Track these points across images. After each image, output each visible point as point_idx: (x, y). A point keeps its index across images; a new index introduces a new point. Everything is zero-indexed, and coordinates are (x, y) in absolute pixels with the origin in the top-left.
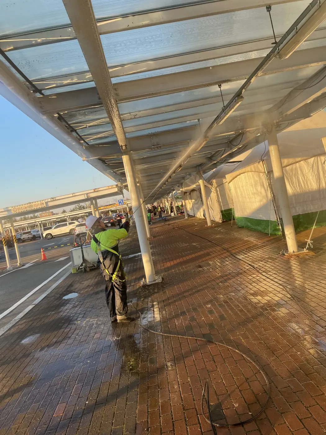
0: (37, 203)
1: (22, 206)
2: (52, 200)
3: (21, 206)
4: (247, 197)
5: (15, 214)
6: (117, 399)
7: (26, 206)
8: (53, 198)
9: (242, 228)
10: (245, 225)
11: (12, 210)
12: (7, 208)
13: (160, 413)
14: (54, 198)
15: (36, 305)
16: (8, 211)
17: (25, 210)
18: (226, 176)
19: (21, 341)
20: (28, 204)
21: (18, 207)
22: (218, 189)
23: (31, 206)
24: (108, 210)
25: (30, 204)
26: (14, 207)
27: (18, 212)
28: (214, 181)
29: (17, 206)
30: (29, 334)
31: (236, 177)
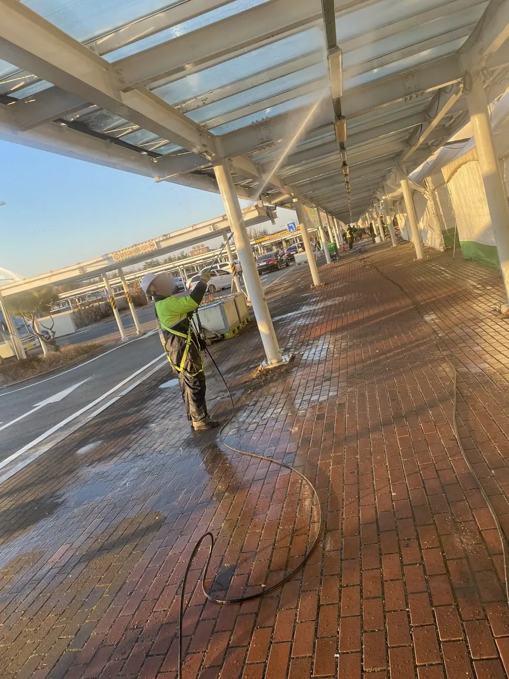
0: (144, 244)
1: (126, 251)
2: (165, 238)
3: (124, 251)
4: (472, 207)
5: (118, 263)
6: (125, 545)
7: (131, 249)
8: (165, 236)
9: (469, 260)
10: (474, 256)
11: (113, 257)
12: (106, 255)
13: (158, 572)
14: (167, 235)
15: (123, 397)
16: (109, 259)
17: (130, 256)
18: (442, 170)
19: (77, 450)
20: (132, 247)
21: (121, 252)
22: (436, 193)
23: (138, 250)
24: (280, 239)
25: (136, 248)
26: (115, 254)
27: (121, 259)
28: (429, 179)
29: (119, 251)
30: (90, 440)
31: (455, 171)
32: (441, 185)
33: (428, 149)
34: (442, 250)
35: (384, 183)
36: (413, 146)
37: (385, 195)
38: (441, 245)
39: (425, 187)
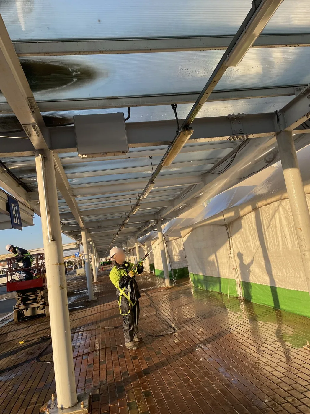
9: (157, 276)
18: (151, 240)
21: (5, 255)
22: (148, 249)
26: (1, 256)
32: (149, 246)
33: (146, 232)
34: (149, 273)
35: (127, 240)
37: (127, 247)
38: (149, 270)
39: (144, 245)
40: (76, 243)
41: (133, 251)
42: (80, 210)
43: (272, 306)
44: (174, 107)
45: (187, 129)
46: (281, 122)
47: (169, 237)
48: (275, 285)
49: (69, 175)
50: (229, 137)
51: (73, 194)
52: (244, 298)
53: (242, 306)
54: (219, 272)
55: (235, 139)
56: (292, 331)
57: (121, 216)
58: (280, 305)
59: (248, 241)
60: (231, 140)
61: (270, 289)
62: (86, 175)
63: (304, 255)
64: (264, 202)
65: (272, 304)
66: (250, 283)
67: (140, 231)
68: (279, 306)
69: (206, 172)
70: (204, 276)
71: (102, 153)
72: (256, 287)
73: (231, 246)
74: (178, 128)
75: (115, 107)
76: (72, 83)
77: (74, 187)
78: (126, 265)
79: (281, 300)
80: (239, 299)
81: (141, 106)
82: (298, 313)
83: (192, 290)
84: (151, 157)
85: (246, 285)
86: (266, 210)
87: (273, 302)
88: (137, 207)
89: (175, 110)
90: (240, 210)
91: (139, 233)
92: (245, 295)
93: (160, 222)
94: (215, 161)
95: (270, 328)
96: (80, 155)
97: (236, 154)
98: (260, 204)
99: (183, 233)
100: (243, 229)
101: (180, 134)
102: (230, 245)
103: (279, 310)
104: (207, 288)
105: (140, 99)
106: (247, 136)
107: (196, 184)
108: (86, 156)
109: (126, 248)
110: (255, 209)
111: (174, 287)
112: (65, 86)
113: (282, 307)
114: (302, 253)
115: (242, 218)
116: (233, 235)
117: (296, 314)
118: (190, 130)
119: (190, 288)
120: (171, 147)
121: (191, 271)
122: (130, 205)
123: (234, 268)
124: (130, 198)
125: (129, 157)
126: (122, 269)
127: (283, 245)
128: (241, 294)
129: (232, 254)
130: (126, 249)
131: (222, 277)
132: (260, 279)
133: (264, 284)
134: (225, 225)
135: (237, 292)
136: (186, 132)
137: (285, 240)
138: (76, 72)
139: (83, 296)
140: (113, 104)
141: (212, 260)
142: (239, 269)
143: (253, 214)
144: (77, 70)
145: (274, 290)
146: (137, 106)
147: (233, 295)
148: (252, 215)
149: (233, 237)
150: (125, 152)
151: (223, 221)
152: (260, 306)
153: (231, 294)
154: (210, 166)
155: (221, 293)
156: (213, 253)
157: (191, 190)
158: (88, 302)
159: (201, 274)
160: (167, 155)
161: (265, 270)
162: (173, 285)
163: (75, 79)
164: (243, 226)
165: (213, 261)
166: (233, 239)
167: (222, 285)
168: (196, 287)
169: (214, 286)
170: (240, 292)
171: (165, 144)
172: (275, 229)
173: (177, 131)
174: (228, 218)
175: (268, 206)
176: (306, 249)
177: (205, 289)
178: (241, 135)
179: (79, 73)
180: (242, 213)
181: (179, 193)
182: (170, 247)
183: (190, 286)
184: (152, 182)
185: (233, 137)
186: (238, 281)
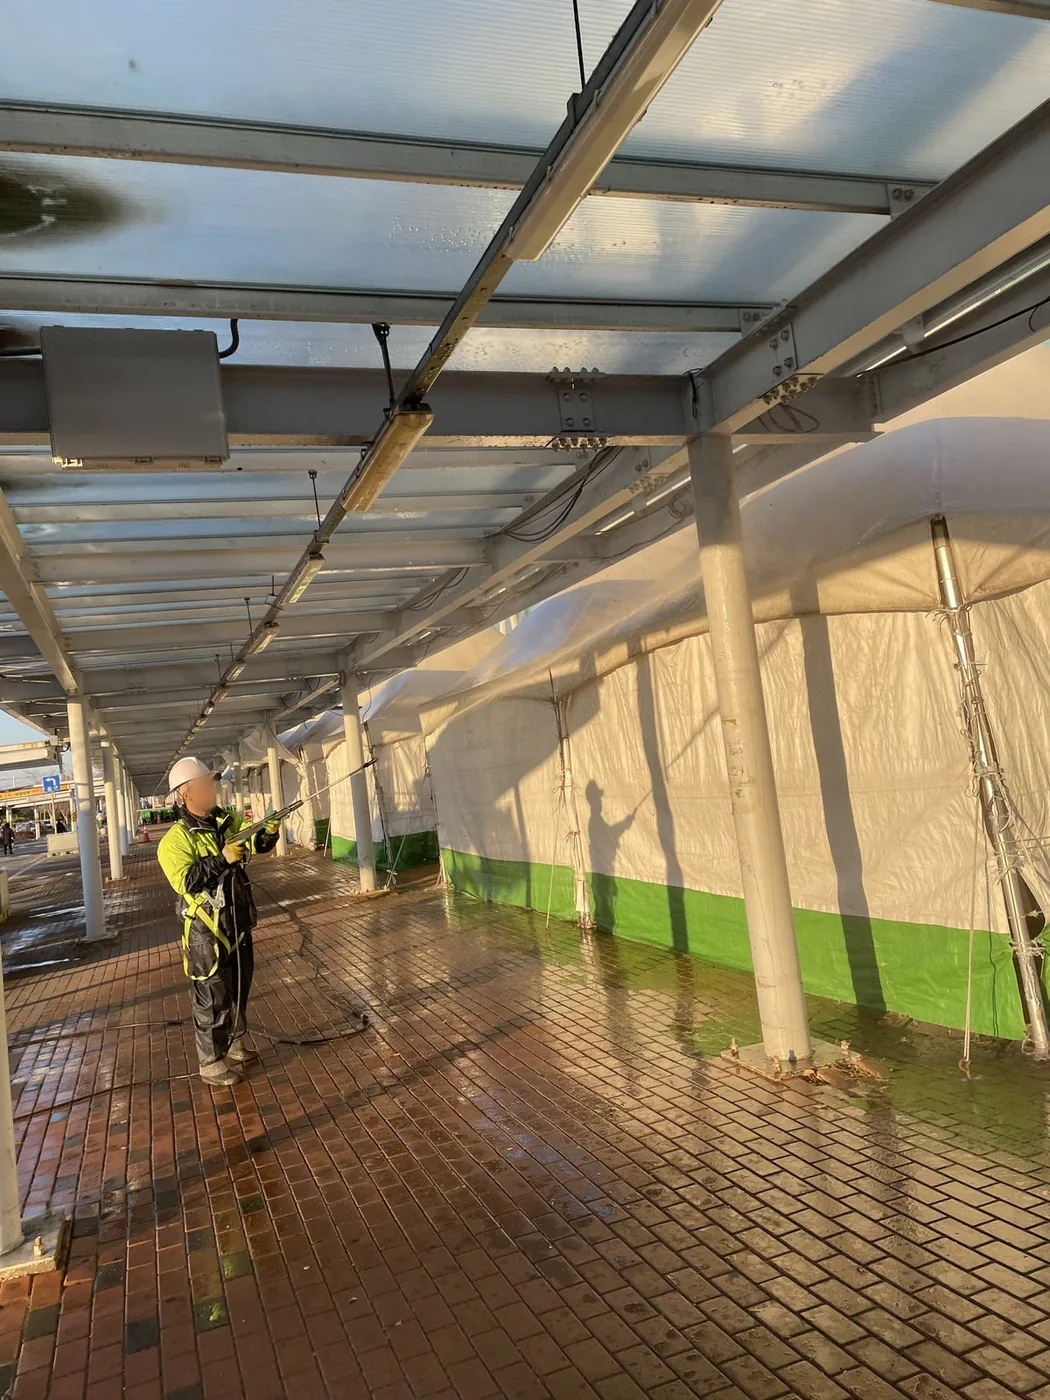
18: (322, 740)
22: (313, 769)
28: (305, 747)
32: (318, 760)
33: (308, 711)
34: (313, 848)
35: (239, 739)
36: (289, 708)
37: (239, 760)
38: (311, 840)
39: (299, 757)
40: (48, 743)
41: (260, 774)
42: (64, 630)
43: (666, 946)
44: (381, 332)
45: (414, 409)
46: (703, 406)
47: (385, 733)
48: (681, 881)
49: (24, 511)
50: (550, 438)
51: (37, 574)
52: (593, 924)
53: (588, 948)
54: (525, 845)
55: (568, 447)
56: (706, 1015)
57: (217, 655)
58: (690, 942)
59: (614, 752)
60: (555, 447)
61: (665, 895)
62: (86, 514)
63: (737, 794)
64: (662, 636)
65: (669, 941)
66: (613, 877)
67: (287, 708)
68: (686, 944)
69: (499, 530)
70: (481, 858)
71: (136, 458)
72: (629, 889)
73: (566, 766)
74: (392, 400)
75: (187, 314)
76: (39, 227)
77: (42, 550)
78: (220, 821)
79: (692, 927)
80: (580, 928)
81: (273, 318)
82: (732, 963)
83: (447, 903)
84: (313, 474)
85: (603, 886)
86: (668, 659)
87: (670, 932)
88: (268, 631)
89: (383, 343)
90: (596, 655)
91: (283, 714)
92: (597, 915)
93: (352, 682)
94: (527, 500)
95: (647, 1006)
96: (61, 461)
97: (582, 486)
98: (650, 641)
99: (425, 719)
100: (601, 715)
101: (392, 422)
102: (563, 761)
103: (685, 955)
104: (489, 895)
105: (272, 297)
106: (603, 440)
107: (467, 566)
108: (81, 465)
109: (235, 764)
110: (638, 655)
111: (388, 893)
112: (13, 235)
113: (694, 946)
114: (735, 789)
115: (602, 681)
116: (573, 732)
117: (727, 968)
118: (424, 414)
119: (438, 896)
120: (370, 452)
121: (446, 844)
122: (245, 620)
123: (571, 833)
124: (246, 596)
125: (240, 469)
126: (203, 832)
127: (708, 765)
128: (587, 910)
129: (568, 791)
130: (235, 766)
131: (535, 859)
132: (640, 867)
133: (651, 881)
134: (552, 700)
135: (574, 905)
136: (412, 417)
137: (712, 750)
138: (52, 196)
139: (68, 925)
140: (180, 305)
141: (504, 809)
142: (584, 840)
143: (631, 671)
144: (55, 192)
145: (676, 895)
146: (258, 317)
147: (563, 914)
148: (630, 674)
149: (574, 738)
150: (215, 460)
151: (549, 687)
152: (635, 947)
153: (558, 914)
154: (511, 514)
155: (528, 911)
156: (509, 787)
157: (452, 584)
158: (82, 945)
159: (473, 852)
160: (358, 477)
161: (658, 839)
162: (386, 889)
163: (48, 219)
164: (602, 704)
165: (509, 810)
166: (573, 742)
167: (535, 885)
168: (457, 894)
169: (509, 887)
170: (583, 906)
171: (353, 441)
172: (688, 718)
173: (386, 410)
174: (562, 678)
175: (672, 647)
176: (745, 778)
177: (486, 899)
178: (585, 436)
179: (63, 201)
180: (601, 665)
181: (417, 589)
182: (386, 765)
183: (442, 889)
184: (314, 554)
185: (563, 441)
186: (581, 871)
